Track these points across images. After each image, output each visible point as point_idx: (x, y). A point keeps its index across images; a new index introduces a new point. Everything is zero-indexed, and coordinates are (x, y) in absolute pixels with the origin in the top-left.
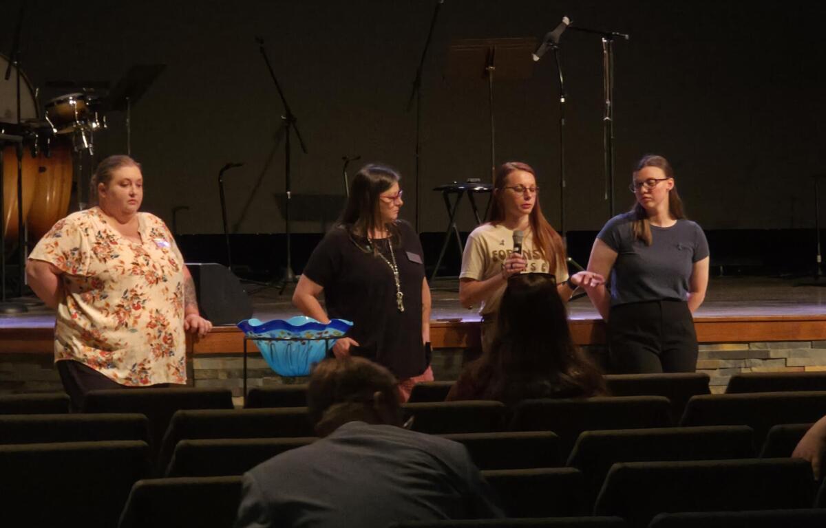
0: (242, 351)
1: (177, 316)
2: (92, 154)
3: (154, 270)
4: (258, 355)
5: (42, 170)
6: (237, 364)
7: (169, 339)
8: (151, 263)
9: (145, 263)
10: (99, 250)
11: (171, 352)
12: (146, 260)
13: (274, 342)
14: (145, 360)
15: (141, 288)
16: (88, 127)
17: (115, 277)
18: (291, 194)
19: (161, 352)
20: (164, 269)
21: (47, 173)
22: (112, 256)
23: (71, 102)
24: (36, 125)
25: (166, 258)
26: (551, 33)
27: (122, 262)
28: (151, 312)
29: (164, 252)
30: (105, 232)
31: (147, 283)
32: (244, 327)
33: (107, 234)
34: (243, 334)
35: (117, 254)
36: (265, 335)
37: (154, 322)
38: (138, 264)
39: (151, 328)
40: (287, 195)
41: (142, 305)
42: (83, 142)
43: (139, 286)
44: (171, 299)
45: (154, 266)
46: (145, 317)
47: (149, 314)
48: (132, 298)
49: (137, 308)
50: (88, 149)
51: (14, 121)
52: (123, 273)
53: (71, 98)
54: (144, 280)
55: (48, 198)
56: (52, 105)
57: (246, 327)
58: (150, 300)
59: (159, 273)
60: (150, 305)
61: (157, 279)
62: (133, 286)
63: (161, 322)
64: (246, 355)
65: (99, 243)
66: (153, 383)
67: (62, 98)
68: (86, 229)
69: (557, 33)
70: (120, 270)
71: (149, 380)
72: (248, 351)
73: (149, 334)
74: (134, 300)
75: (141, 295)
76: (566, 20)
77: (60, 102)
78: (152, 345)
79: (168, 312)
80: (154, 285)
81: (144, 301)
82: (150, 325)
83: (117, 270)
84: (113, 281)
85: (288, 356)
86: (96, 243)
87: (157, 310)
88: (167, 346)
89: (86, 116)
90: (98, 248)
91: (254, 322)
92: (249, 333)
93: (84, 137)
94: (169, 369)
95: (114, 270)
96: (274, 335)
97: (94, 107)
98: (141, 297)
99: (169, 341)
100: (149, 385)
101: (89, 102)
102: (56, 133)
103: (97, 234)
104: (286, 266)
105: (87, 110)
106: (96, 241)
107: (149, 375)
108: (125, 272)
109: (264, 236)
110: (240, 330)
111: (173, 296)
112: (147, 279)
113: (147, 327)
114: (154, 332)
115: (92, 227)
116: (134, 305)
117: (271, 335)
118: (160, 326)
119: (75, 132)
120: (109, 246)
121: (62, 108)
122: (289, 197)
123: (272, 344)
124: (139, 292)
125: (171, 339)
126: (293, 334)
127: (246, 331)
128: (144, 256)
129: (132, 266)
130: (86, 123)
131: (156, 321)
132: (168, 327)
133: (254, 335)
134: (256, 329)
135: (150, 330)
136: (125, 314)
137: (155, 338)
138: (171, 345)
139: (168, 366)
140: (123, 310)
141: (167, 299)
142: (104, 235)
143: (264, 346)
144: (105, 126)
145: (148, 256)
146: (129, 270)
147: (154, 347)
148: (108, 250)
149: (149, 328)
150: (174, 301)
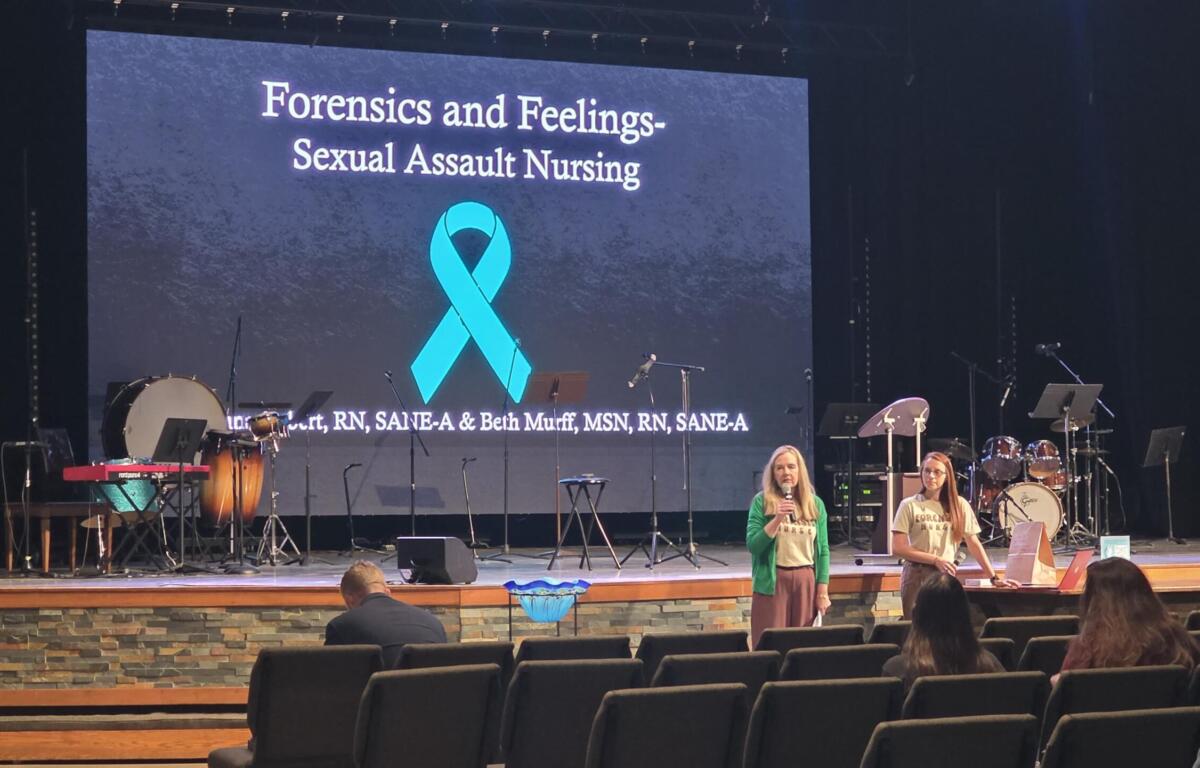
0: (508, 603)
5: (245, 468)
13: (534, 597)
16: (279, 436)
21: (248, 470)
26: (643, 367)
32: (510, 586)
36: (529, 591)
40: (412, 487)
56: (254, 420)
57: (512, 586)
64: (510, 606)
67: (261, 415)
69: (648, 366)
72: (512, 603)
76: (654, 357)
85: (545, 608)
89: (278, 428)
92: (513, 590)
93: (275, 444)
96: (535, 592)
117: (533, 591)
121: (261, 422)
126: (551, 591)
127: (510, 589)
130: (278, 433)
133: (518, 592)
134: (520, 587)
143: (526, 600)
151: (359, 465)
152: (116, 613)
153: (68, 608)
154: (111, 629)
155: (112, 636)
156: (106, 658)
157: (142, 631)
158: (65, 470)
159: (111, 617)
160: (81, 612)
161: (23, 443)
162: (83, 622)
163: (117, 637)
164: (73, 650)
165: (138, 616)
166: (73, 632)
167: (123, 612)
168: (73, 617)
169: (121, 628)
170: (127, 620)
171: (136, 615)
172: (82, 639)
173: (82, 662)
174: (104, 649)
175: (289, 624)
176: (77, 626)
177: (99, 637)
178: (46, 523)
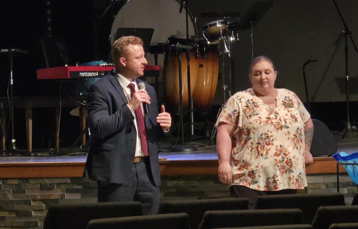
1: (296, 149)
2: (229, 56)
3: (280, 122)
4: (346, 174)
5: (201, 66)
6: (333, 179)
7: (290, 162)
8: (278, 118)
9: (275, 117)
10: (248, 110)
11: (291, 170)
12: (275, 116)
13: (355, 166)
14: (275, 175)
15: (271, 132)
16: (228, 40)
17: (255, 126)
18: (348, 77)
19: (284, 170)
20: (286, 121)
21: (204, 68)
22: (254, 114)
23: (218, 25)
24: (197, 40)
25: (289, 114)
27: (260, 118)
28: (277, 147)
29: (288, 111)
30: (252, 100)
31: (275, 129)
32: (337, 157)
33: (253, 102)
34: (336, 162)
35: (257, 113)
37: (278, 152)
38: (270, 118)
39: (277, 156)
40: (347, 78)
41: (271, 143)
42: (225, 49)
43: (270, 131)
44: (291, 139)
45: (280, 119)
46: (273, 150)
47: (276, 148)
48: (265, 138)
49: (268, 144)
50: (228, 53)
51: (185, 38)
52: (260, 123)
53: (218, 23)
54: (273, 127)
55: (205, 83)
56: (207, 27)
57: (338, 157)
58: (277, 139)
59: (283, 123)
60: (276, 143)
61: (281, 127)
62: (266, 131)
63: (284, 153)
64: (338, 174)
65: (248, 106)
66: (280, 189)
67: (212, 23)
68: (240, 99)
70: (259, 122)
71: (278, 187)
72: (339, 171)
73: (276, 160)
74: (267, 140)
75: (271, 136)
77: (211, 25)
78: (278, 166)
79: (288, 146)
80: (280, 130)
81: (273, 140)
82: (276, 154)
83: (257, 122)
84: (254, 128)
86: (246, 107)
87: (281, 146)
88: (288, 167)
89: (226, 33)
90: (247, 109)
91: (343, 154)
92: (340, 161)
93: (225, 46)
94: (290, 180)
95: (255, 122)
96: (355, 162)
97: (231, 28)
98: (271, 138)
99: (290, 164)
100: (278, 190)
101: (228, 25)
102: (209, 44)
103: (247, 101)
104: (347, 121)
105: (227, 30)
106: (246, 105)
107: (278, 184)
108: (262, 123)
109: (330, 103)
110: (334, 159)
111: (293, 137)
112: (275, 127)
113: (274, 156)
114: (279, 158)
115: (244, 98)
116: (267, 142)
117: (354, 162)
118: (283, 155)
119: (220, 43)
120: (253, 108)
121: (213, 29)
122: (348, 80)
123: (354, 167)
124: (270, 135)
125: (291, 162)
127: (338, 160)
128: (274, 114)
129: (266, 119)
130: (227, 37)
131: (280, 152)
132: (288, 155)
133: (343, 162)
134: (345, 158)
135: (276, 158)
136: (261, 148)
137: (280, 162)
138: (291, 166)
139: (290, 178)
140: (260, 146)
141: (288, 139)
142: (251, 102)
143: (349, 168)
144: (238, 39)
145: (278, 114)
146: (264, 122)
147: (280, 167)
148: (252, 111)
149: (276, 156)
150: (294, 140)
151: (316, 61)
152: (42, 182)
153: (6, 179)
154: (39, 195)
155: (40, 200)
156: (35, 217)
157: (63, 196)
158: (38, 71)
159: (39, 186)
160: (16, 182)
161: (7, 50)
162: (19, 190)
163: (43, 201)
164: (11, 211)
165: (59, 184)
166: (10, 197)
167: (47, 181)
168: (11, 185)
169: (46, 193)
170: (50, 188)
171: (57, 184)
172: (18, 203)
173: (18, 220)
174: (35, 210)
175: (174, 190)
176: (13, 192)
177: (30, 201)
178: (30, 112)
